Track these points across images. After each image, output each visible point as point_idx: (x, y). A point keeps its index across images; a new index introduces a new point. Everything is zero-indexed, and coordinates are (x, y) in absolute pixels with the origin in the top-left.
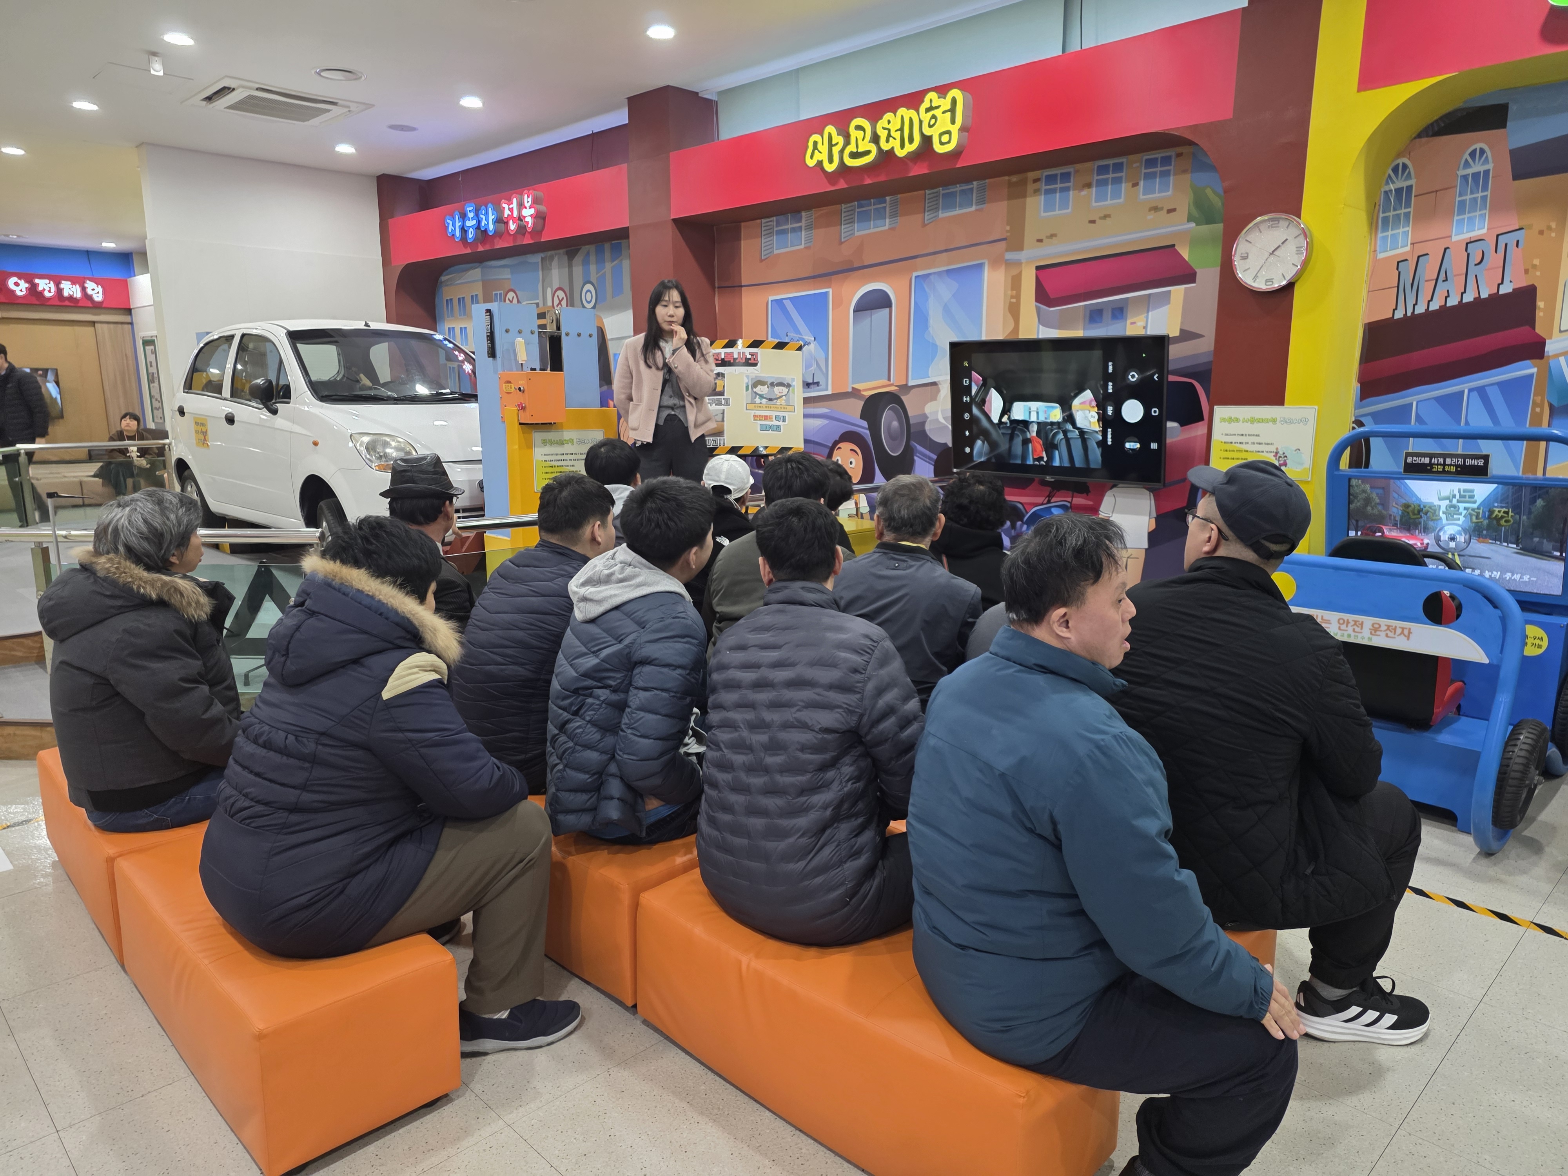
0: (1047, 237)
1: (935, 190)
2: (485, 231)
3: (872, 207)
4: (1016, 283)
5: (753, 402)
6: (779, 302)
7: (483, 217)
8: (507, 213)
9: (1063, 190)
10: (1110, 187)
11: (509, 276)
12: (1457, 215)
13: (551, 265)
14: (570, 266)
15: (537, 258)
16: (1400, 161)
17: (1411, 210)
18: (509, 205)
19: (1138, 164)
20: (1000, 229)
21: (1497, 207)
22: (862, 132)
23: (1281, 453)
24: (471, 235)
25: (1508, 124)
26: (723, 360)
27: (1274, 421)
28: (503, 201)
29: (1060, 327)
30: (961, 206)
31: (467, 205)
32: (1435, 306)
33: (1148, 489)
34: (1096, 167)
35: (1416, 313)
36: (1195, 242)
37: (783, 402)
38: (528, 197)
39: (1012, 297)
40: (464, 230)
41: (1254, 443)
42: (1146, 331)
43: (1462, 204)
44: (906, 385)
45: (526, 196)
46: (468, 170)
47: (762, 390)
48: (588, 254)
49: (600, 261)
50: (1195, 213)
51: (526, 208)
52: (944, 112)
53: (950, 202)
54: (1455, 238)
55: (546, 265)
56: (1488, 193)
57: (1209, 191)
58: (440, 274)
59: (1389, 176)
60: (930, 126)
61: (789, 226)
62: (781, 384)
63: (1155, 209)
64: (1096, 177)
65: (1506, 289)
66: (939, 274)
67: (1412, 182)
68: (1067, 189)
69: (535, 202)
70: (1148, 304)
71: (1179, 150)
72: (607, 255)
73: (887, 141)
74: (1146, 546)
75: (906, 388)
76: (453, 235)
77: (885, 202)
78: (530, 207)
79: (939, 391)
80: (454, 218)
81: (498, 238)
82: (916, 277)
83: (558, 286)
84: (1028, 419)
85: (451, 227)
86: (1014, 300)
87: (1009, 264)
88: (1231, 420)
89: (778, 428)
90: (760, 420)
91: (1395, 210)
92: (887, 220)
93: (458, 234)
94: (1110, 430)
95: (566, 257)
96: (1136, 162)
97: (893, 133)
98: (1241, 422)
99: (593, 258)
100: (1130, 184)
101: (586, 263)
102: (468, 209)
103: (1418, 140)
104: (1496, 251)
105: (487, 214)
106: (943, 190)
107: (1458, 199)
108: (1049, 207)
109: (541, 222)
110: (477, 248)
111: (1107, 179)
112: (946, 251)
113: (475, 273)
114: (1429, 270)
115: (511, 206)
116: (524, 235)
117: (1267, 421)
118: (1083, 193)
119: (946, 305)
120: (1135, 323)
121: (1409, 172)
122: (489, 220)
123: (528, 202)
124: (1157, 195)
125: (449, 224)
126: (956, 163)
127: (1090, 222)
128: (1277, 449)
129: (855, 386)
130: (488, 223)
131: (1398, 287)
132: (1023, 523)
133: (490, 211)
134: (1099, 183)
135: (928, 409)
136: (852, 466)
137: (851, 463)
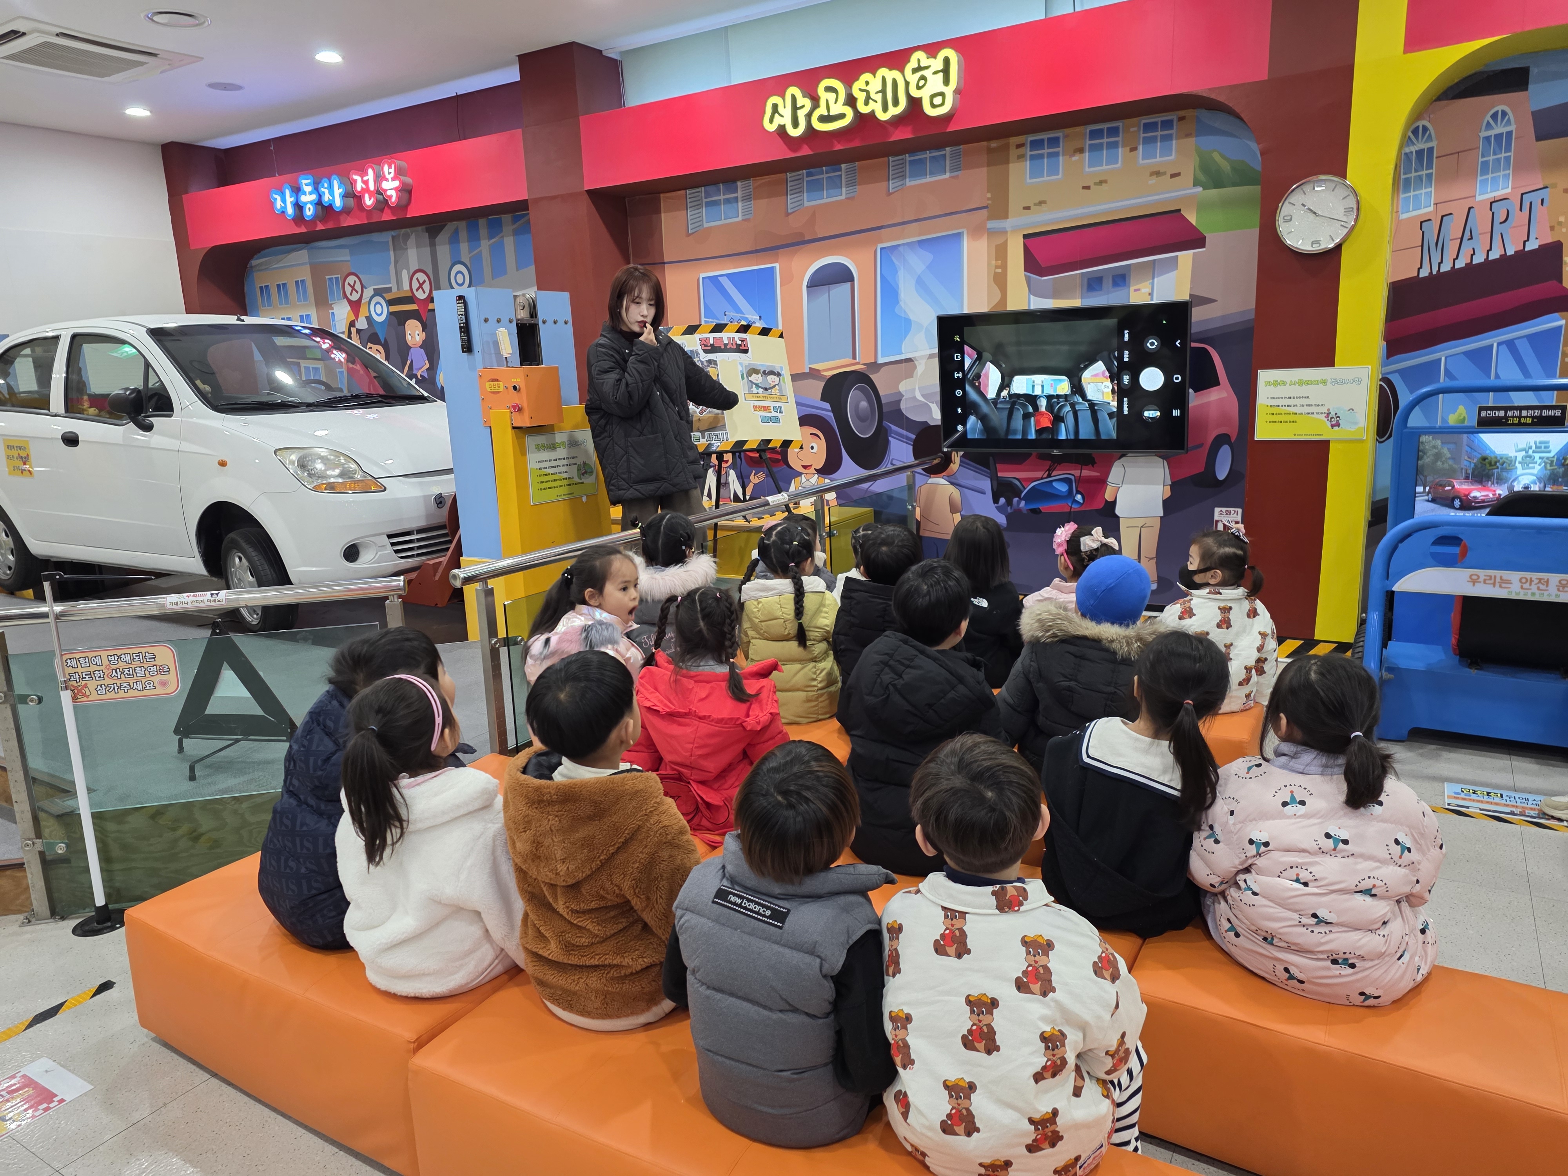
0: (1035, 204)
1: (901, 157)
2: (329, 208)
3: (824, 174)
4: (1001, 253)
5: (750, 392)
6: (714, 280)
7: (326, 191)
8: (359, 186)
9: (1050, 155)
10: (1105, 152)
11: (348, 258)
12: (1481, 175)
13: (406, 244)
14: (433, 245)
15: (386, 237)
16: (1420, 123)
17: (1433, 171)
18: (362, 177)
19: (1136, 128)
20: (980, 195)
21: (1521, 167)
22: (833, 95)
23: (1333, 413)
24: (309, 211)
25: (1530, 86)
26: (712, 345)
27: (1324, 382)
28: (353, 171)
29: (1055, 295)
30: (932, 173)
31: (300, 178)
32: (1460, 264)
33: (1160, 457)
34: (1087, 131)
35: (1442, 271)
36: (1202, 207)
37: (777, 392)
38: (390, 167)
39: (997, 267)
40: (298, 207)
41: (1303, 406)
42: (1152, 299)
43: (1485, 164)
44: (875, 362)
45: (386, 167)
47: (756, 378)
48: (456, 231)
49: (474, 238)
50: (1202, 178)
51: (387, 180)
52: (935, 73)
53: (919, 169)
54: (1479, 198)
55: (399, 246)
56: (1512, 154)
57: (1216, 156)
58: (251, 257)
59: (1409, 138)
60: (919, 88)
61: (722, 197)
63: (1158, 174)
64: (1088, 142)
65: (1532, 246)
66: (910, 245)
67: (1433, 144)
68: (1057, 154)
69: (399, 173)
70: (1152, 270)
71: (1182, 113)
72: (483, 231)
73: (866, 103)
74: (1162, 515)
75: (875, 366)
76: (283, 212)
78: (393, 179)
79: (917, 368)
80: (282, 193)
81: (346, 215)
82: (881, 249)
83: (417, 268)
84: (1033, 393)
85: (279, 204)
86: (999, 270)
87: (991, 233)
88: (1276, 383)
89: (777, 420)
90: (762, 412)
91: (1416, 171)
92: (844, 189)
93: (290, 210)
94: (1126, 400)
95: (427, 234)
96: (1134, 126)
97: (873, 95)
98: (1288, 385)
100: (1128, 149)
101: (454, 240)
103: (1438, 103)
104: (1521, 210)
105: (331, 187)
106: (910, 156)
107: (1481, 160)
108: (1036, 173)
109: (406, 195)
110: (316, 226)
111: (1101, 145)
112: (916, 220)
113: (301, 256)
114: (1453, 229)
115: (365, 178)
116: (382, 210)
117: (1317, 383)
118: (1074, 159)
119: (919, 277)
120: (1139, 290)
121: (1430, 134)
122: (334, 194)
123: (390, 173)
124: (1158, 159)
125: (276, 199)
126: (947, 127)
127: (1084, 188)
128: (1329, 410)
129: (813, 366)
130: (333, 197)
131: (1422, 246)
132: (1021, 499)
133: (336, 184)
134: (1093, 148)
135: (903, 387)
136: (814, 451)
137: (812, 448)
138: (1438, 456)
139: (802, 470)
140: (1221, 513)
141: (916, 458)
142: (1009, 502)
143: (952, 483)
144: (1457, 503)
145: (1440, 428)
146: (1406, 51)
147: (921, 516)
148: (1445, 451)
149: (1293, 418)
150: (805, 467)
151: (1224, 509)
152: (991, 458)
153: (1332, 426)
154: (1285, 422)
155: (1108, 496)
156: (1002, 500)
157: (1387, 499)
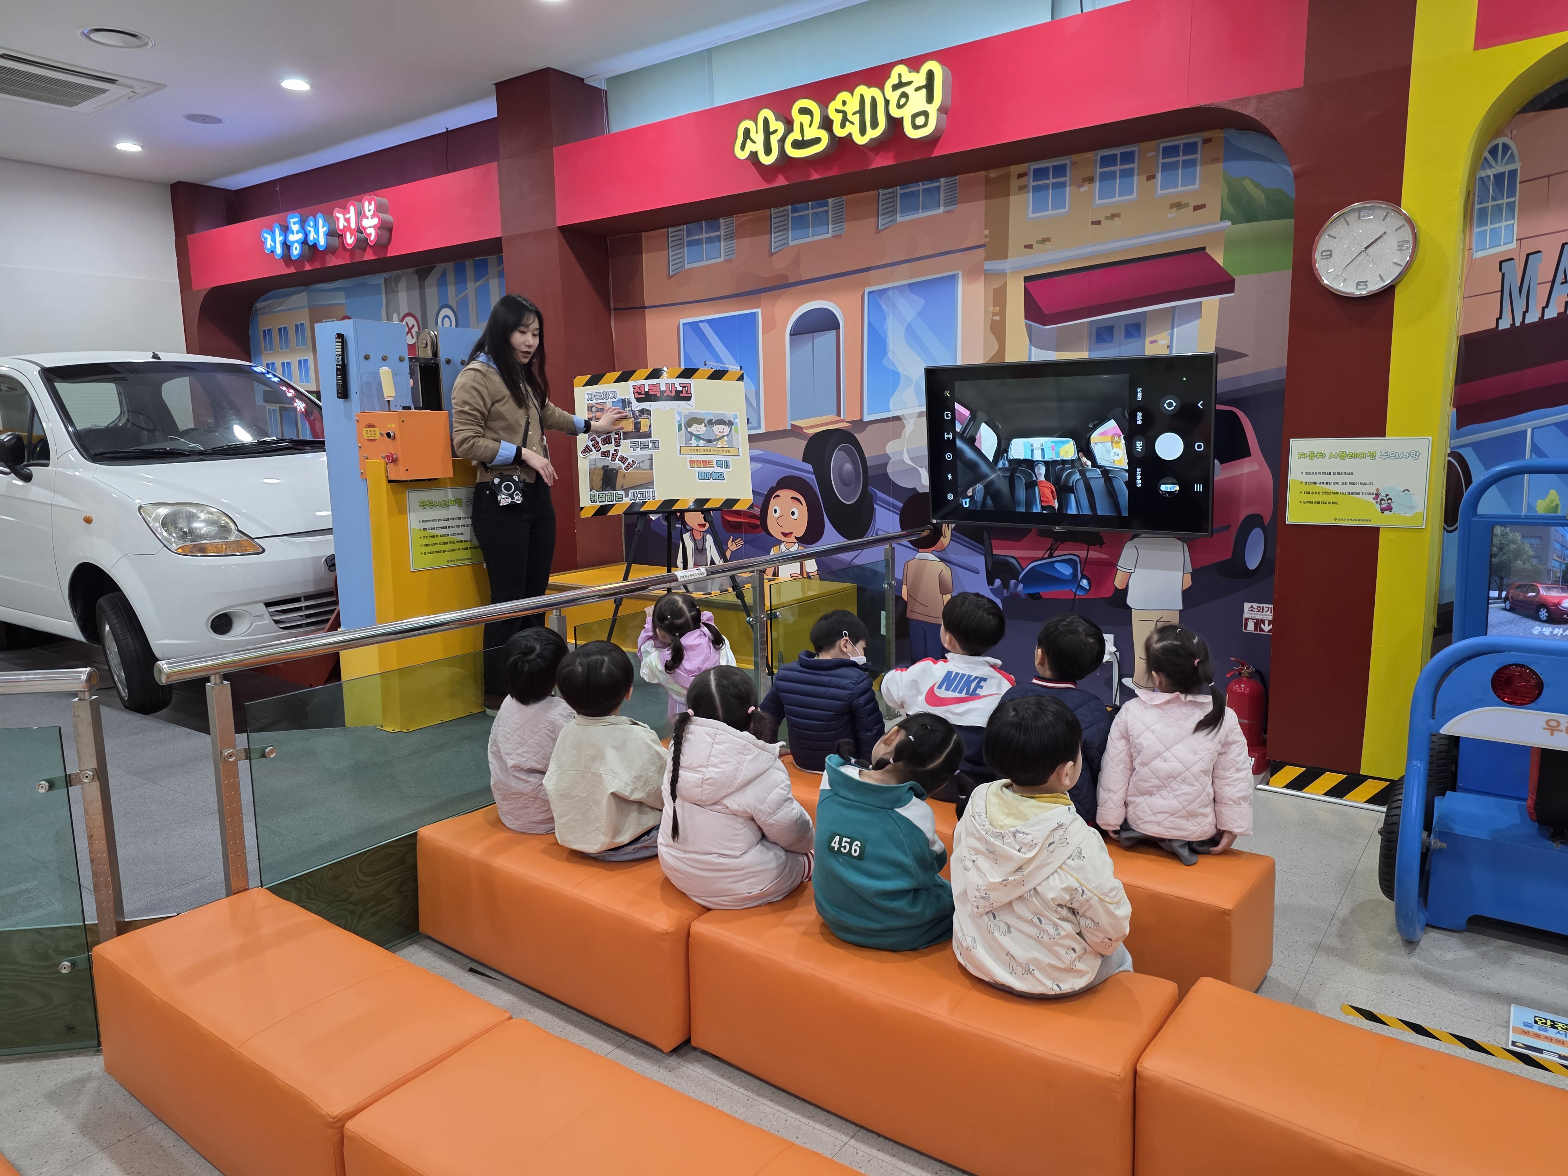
0: (1038, 242)
1: (891, 190)
2: (315, 246)
3: (810, 210)
4: (999, 298)
5: (688, 445)
6: (695, 326)
7: (312, 230)
8: (342, 224)
9: (1055, 186)
10: (1118, 180)
11: (344, 301)
13: (397, 287)
14: (422, 288)
15: (379, 279)
16: (1500, 140)
17: (1516, 199)
18: (344, 215)
19: (1154, 153)
20: (977, 233)
22: (808, 117)
23: (1383, 495)
24: (296, 251)
26: (647, 393)
27: (1373, 456)
28: (337, 209)
29: (1058, 348)
30: (925, 208)
31: (289, 217)
32: (1551, 314)
33: (1179, 539)
34: (1099, 157)
35: (1527, 322)
36: (1231, 244)
37: (725, 444)
38: (370, 204)
39: (994, 314)
40: (286, 246)
41: (1346, 484)
42: (1171, 351)
44: (861, 420)
45: (366, 204)
46: (287, 177)
47: (698, 429)
48: (444, 274)
49: (461, 280)
50: (1231, 210)
52: (917, 89)
53: (911, 203)
55: (390, 288)
57: (1248, 184)
58: (255, 300)
59: (1486, 159)
60: (899, 106)
61: (704, 236)
62: (721, 422)
63: (1179, 206)
64: (1099, 170)
66: (899, 288)
67: (1517, 166)
68: (1063, 185)
69: (379, 209)
70: (1171, 319)
71: (1207, 134)
72: (470, 273)
73: (843, 126)
74: (1181, 608)
75: (861, 424)
76: (272, 252)
77: (827, 205)
78: (373, 217)
79: (904, 427)
80: (273, 233)
81: (330, 254)
82: (869, 293)
83: (406, 311)
84: (1030, 458)
85: (269, 244)
86: (997, 318)
87: (989, 275)
88: (1313, 456)
89: (720, 477)
90: (700, 467)
91: (1494, 199)
92: (830, 226)
93: (279, 250)
94: (1139, 470)
95: (416, 277)
96: (1152, 150)
97: (850, 117)
98: (1327, 458)
99: (451, 277)
100: (1145, 177)
101: (442, 282)
102: (292, 220)
103: (1523, 115)
105: (316, 226)
106: (901, 189)
108: (1039, 207)
109: (386, 234)
110: (304, 266)
111: (1114, 172)
112: (908, 261)
113: (300, 299)
114: (1542, 269)
115: (347, 216)
116: (364, 250)
117: (1363, 456)
118: (1082, 189)
119: (909, 324)
120: (1155, 341)
121: (1512, 155)
122: (319, 235)
123: (370, 210)
124: (1180, 189)
125: (266, 239)
126: (932, 153)
127: (1094, 223)
128: (1378, 490)
129: (793, 423)
130: (318, 236)
131: (1502, 291)
132: (1019, 582)
133: (321, 222)
134: (1104, 177)
135: (890, 448)
136: (793, 517)
137: (793, 513)
138: (1518, 553)
139: (782, 538)
140: (1251, 609)
141: (903, 528)
142: (1005, 585)
143: (942, 560)
144: (1543, 614)
145: (1526, 517)
146: (1476, 48)
147: (908, 595)
148: (1527, 547)
149: (1332, 498)
150: (785, 535)
151: (1255, 605)
152: (985, 533)
153: (1383, 510)
154: (1324, 503)
155: (1118, 583)
156: (998, 582)
157: (1452, 603)
